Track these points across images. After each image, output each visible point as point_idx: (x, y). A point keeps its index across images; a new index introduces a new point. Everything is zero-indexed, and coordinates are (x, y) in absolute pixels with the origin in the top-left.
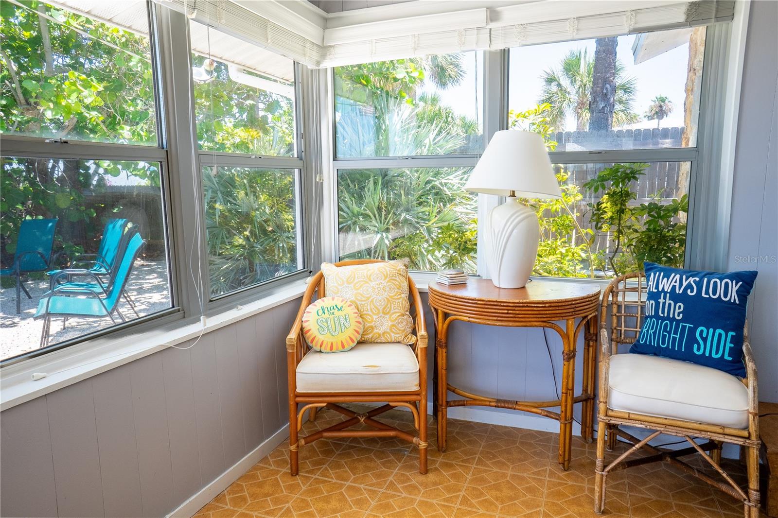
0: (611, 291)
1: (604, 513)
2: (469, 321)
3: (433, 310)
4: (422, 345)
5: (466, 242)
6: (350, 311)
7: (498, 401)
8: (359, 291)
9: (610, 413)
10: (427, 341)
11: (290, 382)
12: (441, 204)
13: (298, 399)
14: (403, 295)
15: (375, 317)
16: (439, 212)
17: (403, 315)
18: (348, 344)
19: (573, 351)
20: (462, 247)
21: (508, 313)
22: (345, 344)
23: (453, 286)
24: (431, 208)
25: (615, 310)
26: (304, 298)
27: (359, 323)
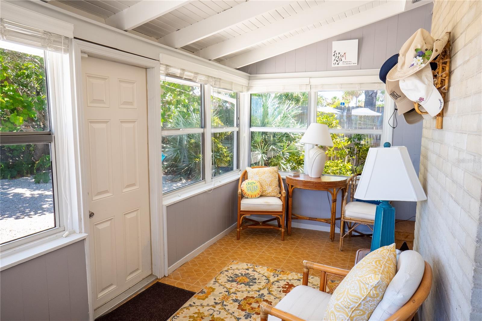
0: (351, 180)
1: (342, 251)
2: (300, 188)
3: (287, 185)
4: (284, 195)
5: (300, 161)
6: (258, 184)
7: (310, 218)
8: (261, 177)
9: (345, 218)
10: (285, 194)
11: (239, 207)
12: (289, 142)
13: (241, 213)
14: (276, 179)
15: (266, 187)
16: (288, 146)
17: (276, 187)
18: (257, 196)
19: (335, 199)
20: (298, 162)
21: (313, 185)
22: (256, 196)
23: (294, 176)
24: (285, 144)
25: (352, 187)
26: (240, 179)
27: (261, 188)
